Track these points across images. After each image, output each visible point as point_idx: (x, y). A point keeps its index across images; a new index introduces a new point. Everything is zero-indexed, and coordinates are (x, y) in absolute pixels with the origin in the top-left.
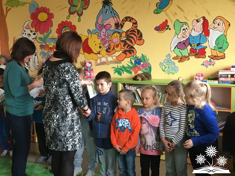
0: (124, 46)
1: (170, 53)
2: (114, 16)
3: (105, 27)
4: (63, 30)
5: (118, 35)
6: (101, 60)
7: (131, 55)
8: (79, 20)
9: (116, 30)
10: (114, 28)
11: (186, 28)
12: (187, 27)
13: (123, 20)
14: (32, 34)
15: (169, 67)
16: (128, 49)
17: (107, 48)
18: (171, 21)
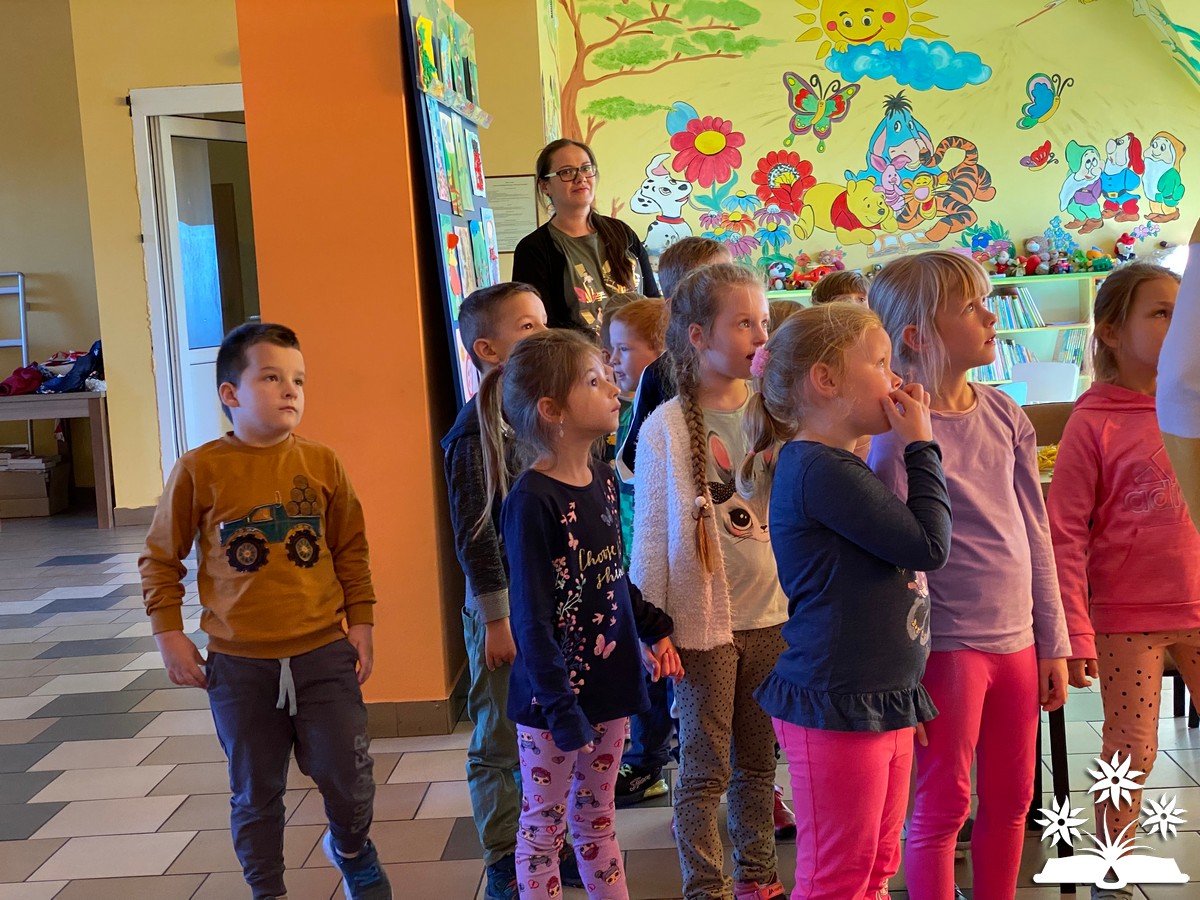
0: (945, 205)
1: (1059, 213)
2: (916, 135)
3: (893, 162)
4: (773, 173)
5: (929, 180)
6: (883, 242)
7: (962, 226)
8: (820, 149)
9: (924, 168)
10: (917, 164)
11: (1094, 159)
12: (1094, 155)
13: (941, 146)
14: (674, 188)
15: (1057, 247)
16: (955, 212)
17: (900, 212)
18: (1059, 144)
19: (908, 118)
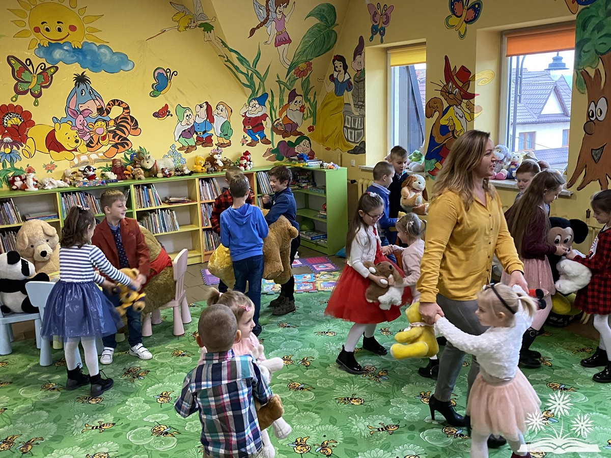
0: (114, 137)
1: (174, 143)
2: (94, 98)
3: (82, 113)
4: (5, 118)
5: (103, 123)
6: (79, 159)
7: (124, 149)
8: (36, 104)
9: (100, 117)
10: (96, 114)
11: (190, 115)
12: (190, 113)
13: (109, 104)
16: (119, 141)
18: (172, 106)
19: (89, 88)
